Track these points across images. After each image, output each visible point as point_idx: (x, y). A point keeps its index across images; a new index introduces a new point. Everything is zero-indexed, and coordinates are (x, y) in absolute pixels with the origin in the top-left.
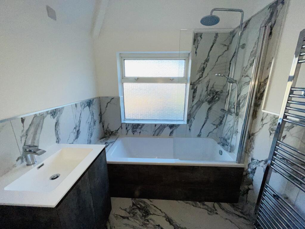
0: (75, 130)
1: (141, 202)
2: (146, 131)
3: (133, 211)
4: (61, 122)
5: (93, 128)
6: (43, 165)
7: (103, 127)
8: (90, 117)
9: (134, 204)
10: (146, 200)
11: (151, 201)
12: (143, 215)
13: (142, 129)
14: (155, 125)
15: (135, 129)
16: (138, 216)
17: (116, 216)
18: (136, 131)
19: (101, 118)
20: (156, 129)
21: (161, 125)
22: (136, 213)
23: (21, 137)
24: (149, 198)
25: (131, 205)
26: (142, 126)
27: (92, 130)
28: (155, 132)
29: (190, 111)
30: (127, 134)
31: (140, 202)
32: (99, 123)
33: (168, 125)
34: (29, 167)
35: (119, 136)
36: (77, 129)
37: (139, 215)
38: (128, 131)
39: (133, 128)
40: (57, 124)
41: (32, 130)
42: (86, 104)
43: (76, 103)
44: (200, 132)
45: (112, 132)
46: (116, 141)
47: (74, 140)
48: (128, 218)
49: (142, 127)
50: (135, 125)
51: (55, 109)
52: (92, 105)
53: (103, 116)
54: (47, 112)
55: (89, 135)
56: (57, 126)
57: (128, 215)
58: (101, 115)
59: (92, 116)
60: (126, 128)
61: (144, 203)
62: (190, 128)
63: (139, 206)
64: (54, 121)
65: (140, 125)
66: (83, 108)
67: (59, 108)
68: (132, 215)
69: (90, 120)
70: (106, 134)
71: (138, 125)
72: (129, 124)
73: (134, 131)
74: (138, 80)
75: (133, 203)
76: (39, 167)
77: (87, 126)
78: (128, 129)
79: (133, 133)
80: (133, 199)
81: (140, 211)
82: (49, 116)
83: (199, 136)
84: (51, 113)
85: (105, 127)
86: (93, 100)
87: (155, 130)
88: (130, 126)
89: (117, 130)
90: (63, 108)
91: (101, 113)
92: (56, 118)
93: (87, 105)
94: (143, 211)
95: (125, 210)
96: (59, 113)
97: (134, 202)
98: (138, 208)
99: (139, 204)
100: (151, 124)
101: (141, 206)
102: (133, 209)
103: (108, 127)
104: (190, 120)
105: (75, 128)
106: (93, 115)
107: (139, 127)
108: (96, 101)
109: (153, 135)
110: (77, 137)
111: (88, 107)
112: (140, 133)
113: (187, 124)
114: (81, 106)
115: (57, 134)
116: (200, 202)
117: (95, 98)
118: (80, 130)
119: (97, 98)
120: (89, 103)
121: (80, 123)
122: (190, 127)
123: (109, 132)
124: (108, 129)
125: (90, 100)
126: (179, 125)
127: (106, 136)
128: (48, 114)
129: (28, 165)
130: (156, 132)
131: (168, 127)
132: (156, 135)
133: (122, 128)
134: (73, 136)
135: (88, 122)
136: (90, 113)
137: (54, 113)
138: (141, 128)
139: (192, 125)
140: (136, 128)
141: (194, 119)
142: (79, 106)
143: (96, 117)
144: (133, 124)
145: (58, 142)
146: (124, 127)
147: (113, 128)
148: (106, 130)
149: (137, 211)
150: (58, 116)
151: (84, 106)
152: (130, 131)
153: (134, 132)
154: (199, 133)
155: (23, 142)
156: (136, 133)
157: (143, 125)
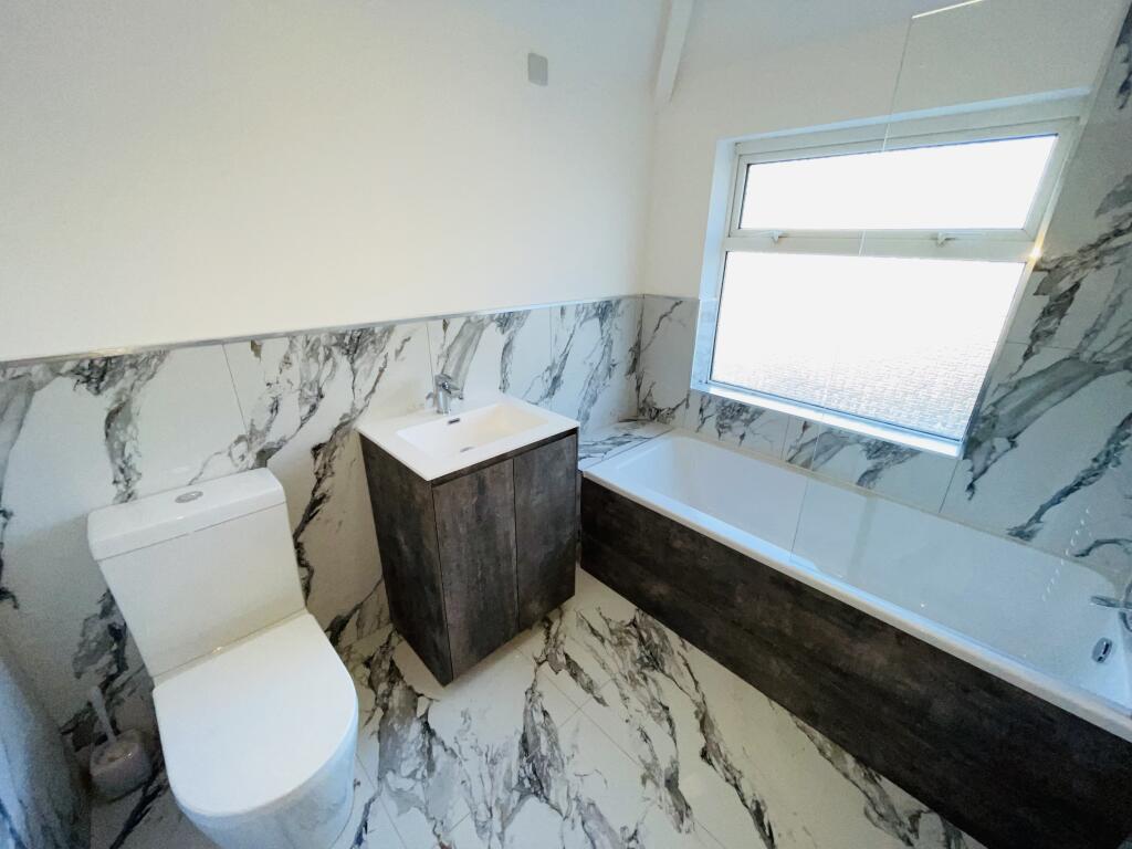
0: (548, 373)
1: (657, 631)
2: (765, 437)
3: (624, 635)
4: (517, 344)
5: (601, 383)
6: (457, 421)
7: (638, 388)
8: (600, 349)
9: (633, 623)
10: (672, 636)
11: (683, 646)
12: (641, 658)
13: (752, 425)
14: (806, 426)
15: (727, 421)
16: (628, 653)
17: (582, 620)
18: (730, 428)
19: (635, 361)
20: (806, 441)
21: (830, 431)
22: (628, 644)
23: (439, 357)
24: (682, 634)
25: (628, 621)
26: (752, 416)
27: (597, 387)
28: (800, 450)
29: (999, 401)
30: (702, 429)
31: (654, 628)
32: (624, 373)
33: (859, 438)
34: (439, 415)
35: (673, 428)
36: (556, 372)
37: (633, 654)
38: (703, 421)
39: (723, 414)
40: (507, 348)
41: (458, 347)
42: (594, 312)
43: (561, 304)
44: (1037, 517)
45: (658, 411)
46: (658, 439)
47: (542, 398)
48: (603, 640)
49: (753, 420)
50: (730, 406)
51: (510, 313)
52: (614, 316)
53: (643, 355)
54: (491, 316)
55: (584, 399)
56: (506, 353)
57: (607, 635)
58: (637, 351)
59: (607, 349)
60: (701, 410)
61: (664, 638)
62: (976, 483)
63: (645, 635)
64: (503, 339)
65: (747, 412)
66: (582, 318)
67: (519, 312)
68: (615, 640)
69: (596, 358)
70: (641, 411)
71: (743, 408)
72: (712, 398)
73: (722, 426)
74: (781, 241)
75: (635, 619)
76: (451, 422)
77: (586, 372)
78: (706, 414)
79: (720, 433)
80: (641, 612)
81: (640, 645)
82: (494, 325)
83: (1023, 534)
84: (498, 320)
85: (644, 389)
86: (618, 302)
87: (801, 442)
88: (713, 406)
89: (674, 409)
90: (527, 312)
91: (638, 344)
92: (507, 333)
93: (596, 315)
94: (648, 653)
95: (607, 621)
96: (515, 322)
97: (638, 620)
98: (641, 638)
99: (646, 631)
100: (790, 417)
101: (650, 637)
102: (628, 632)
103: (650, 394)
104: (986, 445)
105: (550, 369)
106: (609, 344)
107: (744, 416)
108: (628, 306)
109: (790, 461)
110: (551, 393)
111: (597, 320)
112: (742, 437)
113: (964, 458)
114: (577, 313)
115: (504, 370)
116: (859, 760)
117: (629, 297)
118: (562, 378)
119: (635, 297)
120: (604, 311)
121: (565, 359)
122: (975, 479)
123: (650, 410)
124: (648, 399)
125: (608, 303)
126: (914, 452)
127: (641, 417)
128: (492, 321)
129: (438, 412)
130: (802, 453)
131: (859, 447)
132: (800, 462)
133: (687, 406)
134: (541, 388)
135: (590, 361)
136: (600, 337)
137: (505, 321)
138: (748, 422)
139: (990, 470)
140: (733, 416)
141: (1013, 444)
142: (570, 314)
143: (621, 354)
144: (724, 401)
145: (503, 388)
146: (695, 404)
147: (662, 401)
148: (644, 401)
149: (635, 642)
150: (512, 329)
151: (587, 314)
152: (711, 423)
153: (721, 428)
154: (1026, 521)
155: (441, 368)
156: (728, 435)
157: (759, 412)
